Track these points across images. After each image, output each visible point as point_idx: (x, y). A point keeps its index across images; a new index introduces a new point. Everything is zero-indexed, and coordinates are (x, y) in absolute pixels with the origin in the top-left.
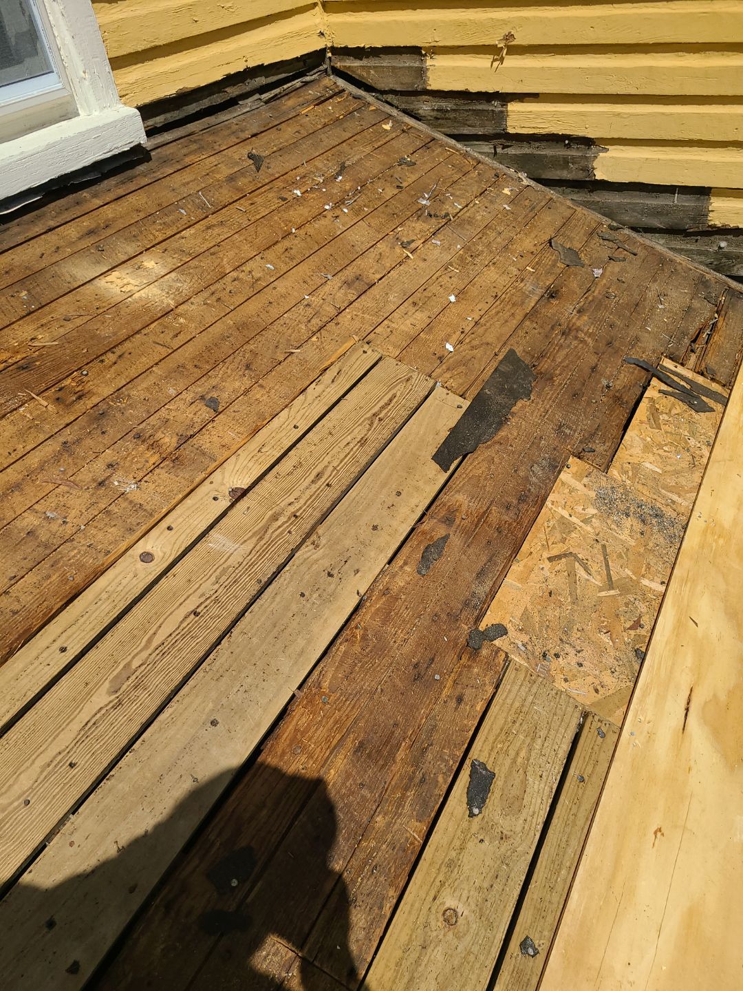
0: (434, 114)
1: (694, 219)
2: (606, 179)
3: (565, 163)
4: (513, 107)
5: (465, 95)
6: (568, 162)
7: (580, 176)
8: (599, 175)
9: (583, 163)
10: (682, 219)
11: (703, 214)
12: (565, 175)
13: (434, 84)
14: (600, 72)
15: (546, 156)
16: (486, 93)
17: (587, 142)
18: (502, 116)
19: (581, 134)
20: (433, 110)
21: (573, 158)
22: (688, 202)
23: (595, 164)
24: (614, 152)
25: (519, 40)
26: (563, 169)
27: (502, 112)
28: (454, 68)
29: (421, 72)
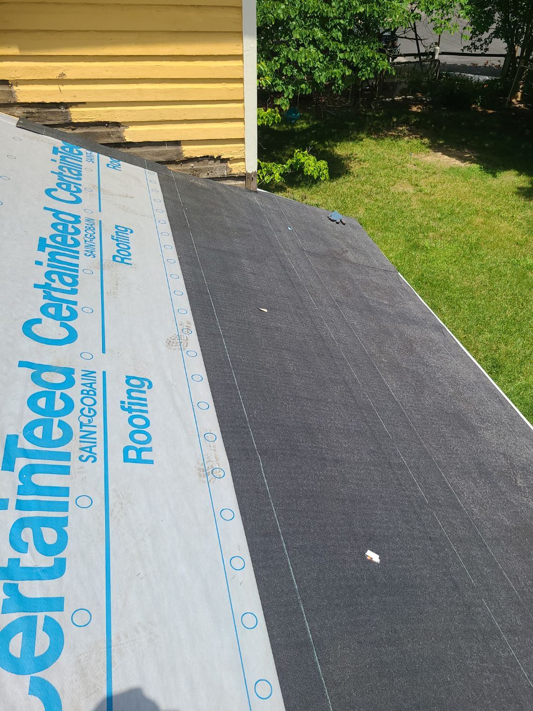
0: (25, 114)
1: (177, 155)
2: (132, 141)
3: (109, 135)
4: (72, 110)
5: (42, 105)
6: (110, 135)
7: (118, 141)
8: (128, 140)
9: (118, 134)
10: (172, 156)
11: (180, 153)
12: (110, 141)
13: (21, 99)
14: (116, 91)
15: (97, 132)
16: (56, 103)
17: (117, 124)
18: (67, 114)
19: (114, 121)
20: (24, 113)
21: (112, 132)
22: (173, 148)
23: (124, 134)
24: (132, 128)
25: (69, 76)
26: (108, 138)
27: (67, 112)
28: (32, 91)
29: (11, 93)
